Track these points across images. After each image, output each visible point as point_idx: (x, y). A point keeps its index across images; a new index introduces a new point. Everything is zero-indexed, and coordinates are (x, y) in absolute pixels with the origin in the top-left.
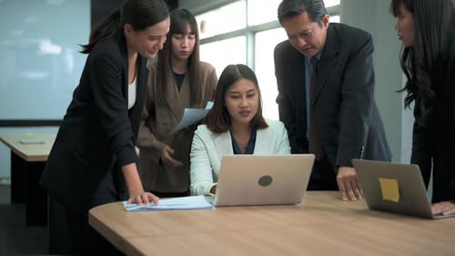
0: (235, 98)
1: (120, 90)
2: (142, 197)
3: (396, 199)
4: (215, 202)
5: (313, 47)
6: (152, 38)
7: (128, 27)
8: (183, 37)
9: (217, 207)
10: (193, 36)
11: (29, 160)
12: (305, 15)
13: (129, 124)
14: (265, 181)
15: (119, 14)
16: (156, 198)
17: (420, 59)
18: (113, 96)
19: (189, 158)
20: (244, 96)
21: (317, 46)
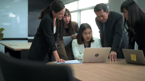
1: (51, 29)
2: (60, 60)
4: (82, 62)
6: (61, 14)
7: (53, 11)
8: (66, 17)
9: (83, 63)
10: (69, 16)
11: (15, 50)
12: (102, 10)
13: (54, 39)
14: (97, 55)
15: (50, 7)
16: (64, 60)
17: (131, 23)
18: (49, 31)
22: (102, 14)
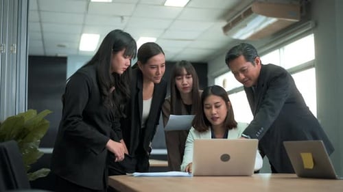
0: (208, 108)
3: (311, 167)
5: (250, 79)
8: (182, 78)
10: (190, 76)
19: (184, 147)
20: (213, 107)
21: (252, 79)
22: (241, 66)
